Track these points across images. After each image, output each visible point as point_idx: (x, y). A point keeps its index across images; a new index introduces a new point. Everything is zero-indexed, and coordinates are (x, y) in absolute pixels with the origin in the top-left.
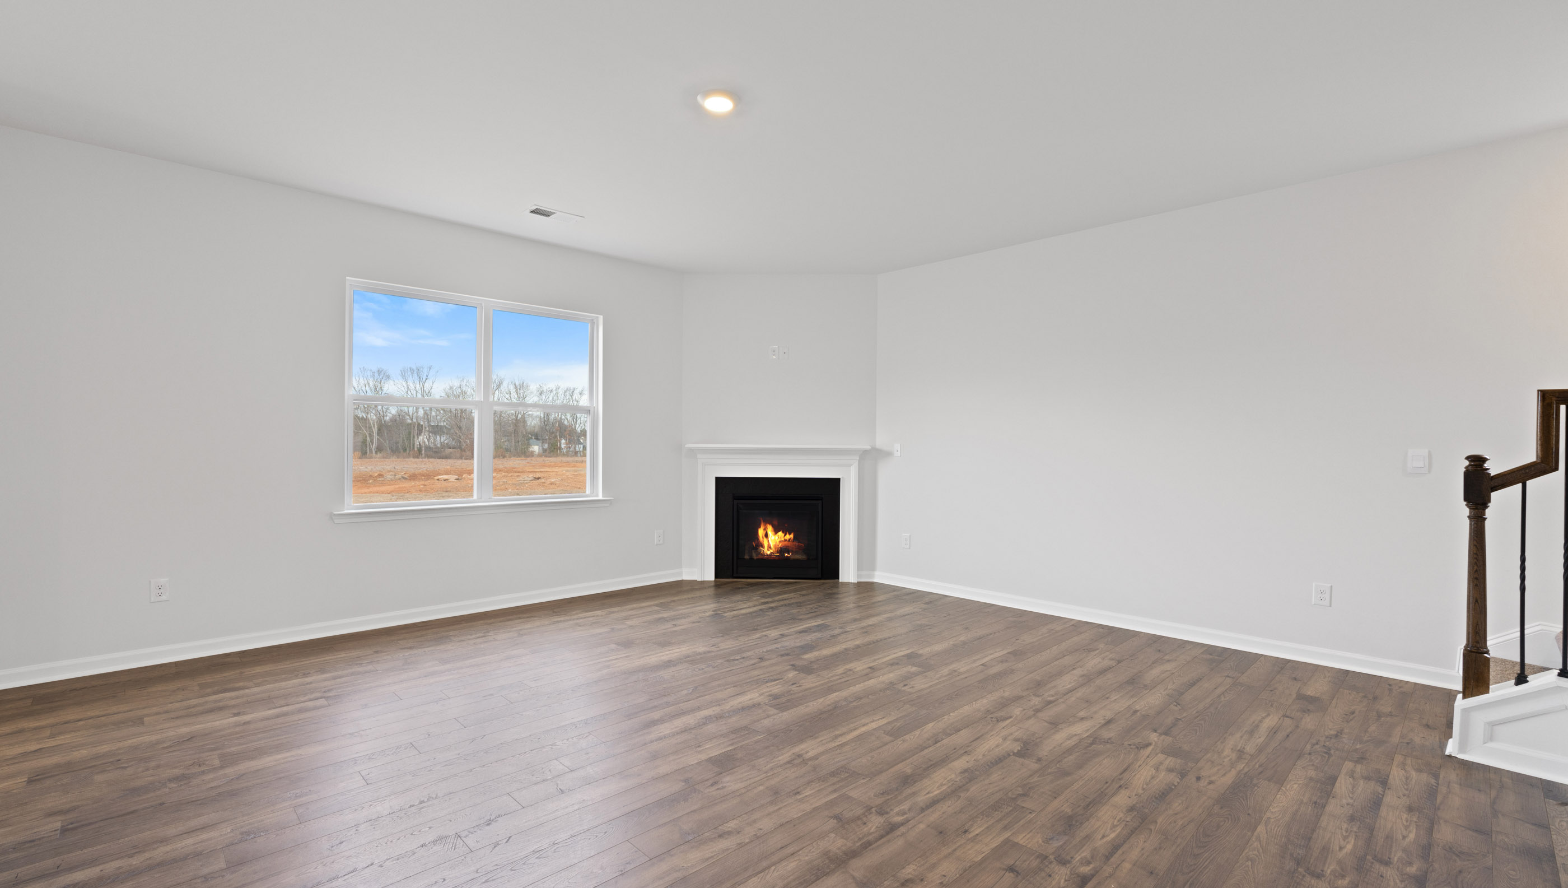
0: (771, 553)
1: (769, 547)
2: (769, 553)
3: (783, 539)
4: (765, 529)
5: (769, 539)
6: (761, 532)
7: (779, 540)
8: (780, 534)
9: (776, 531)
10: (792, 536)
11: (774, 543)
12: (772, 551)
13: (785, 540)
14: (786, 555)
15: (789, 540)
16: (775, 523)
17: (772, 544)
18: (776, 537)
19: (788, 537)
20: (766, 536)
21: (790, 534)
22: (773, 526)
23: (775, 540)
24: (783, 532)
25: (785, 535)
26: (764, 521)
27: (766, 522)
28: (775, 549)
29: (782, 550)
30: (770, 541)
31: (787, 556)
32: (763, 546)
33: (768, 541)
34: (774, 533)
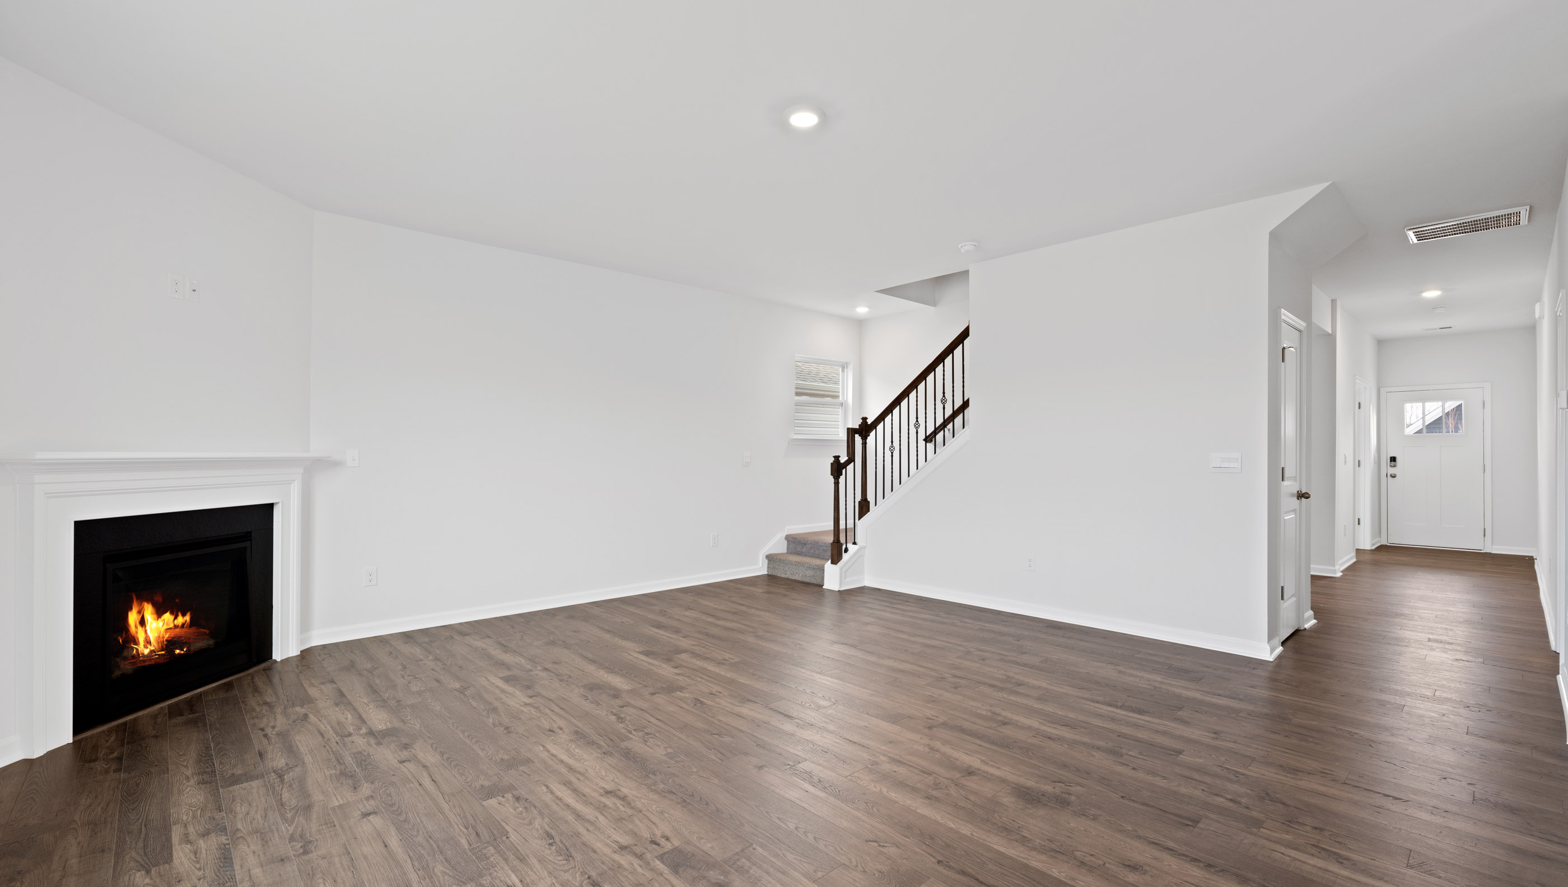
0: (152, 651)
1: (148, 642)
2: (146, 652)
3: (172, 626)
4: (139, 612)
5: (148, 628)
6: (133, 617)
7: (165, 627)
8: (167, 616)
9: (159, 613)
10: (188, 618)
11: (156, 635)
12: (152, 648)
13: (176, 627)
14: (178, 651)
15: (183, 625)
16: (159, 598)
17: (153, 636)
18: (160, 622)
19: (180, 620)
20: (142, 622)
21: (184, 615)
22: (154, 605)
23: (158, 629)
24: (172, 613)
25: (176, 618)
26: (137, 599)
27: (142, 599)
28: (158, 643)
29: (169, 644)
30: (148, 632)
31: (179, 654)
32: (136, 642)
33: (146, 631)
34: (155, 616)
